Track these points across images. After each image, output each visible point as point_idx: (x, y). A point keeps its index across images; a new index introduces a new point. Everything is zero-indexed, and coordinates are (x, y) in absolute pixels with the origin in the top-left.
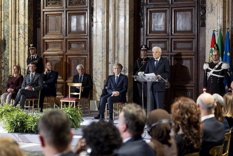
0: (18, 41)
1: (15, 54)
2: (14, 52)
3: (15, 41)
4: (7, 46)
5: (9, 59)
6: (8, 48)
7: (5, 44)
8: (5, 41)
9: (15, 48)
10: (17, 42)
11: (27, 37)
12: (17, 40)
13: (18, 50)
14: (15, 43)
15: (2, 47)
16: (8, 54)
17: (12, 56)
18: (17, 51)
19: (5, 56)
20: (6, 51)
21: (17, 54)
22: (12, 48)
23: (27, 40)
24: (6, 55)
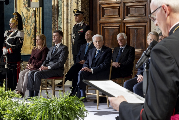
0: (71, 7)
1: (67, 22)
2: (66, 20)
3: (67, 6)
4: (60, 13)
5: (62, 29)
6: (62, 15)
7: (58, 11)
8: (58, 7)
9: (67, 14)
10: (69, 8)
11: (80, 1)
12: (69, 5)
13: (71, 17)
14: (68, 9)
15: (55, 14)
16: (62, 22)
17: (64, 24)
18: (69, 18)
19: (58, 24)
20: (59, 19)
21: (69, 22)
22: (64, 15)
23: (80, 5)
24: (60, 23)
